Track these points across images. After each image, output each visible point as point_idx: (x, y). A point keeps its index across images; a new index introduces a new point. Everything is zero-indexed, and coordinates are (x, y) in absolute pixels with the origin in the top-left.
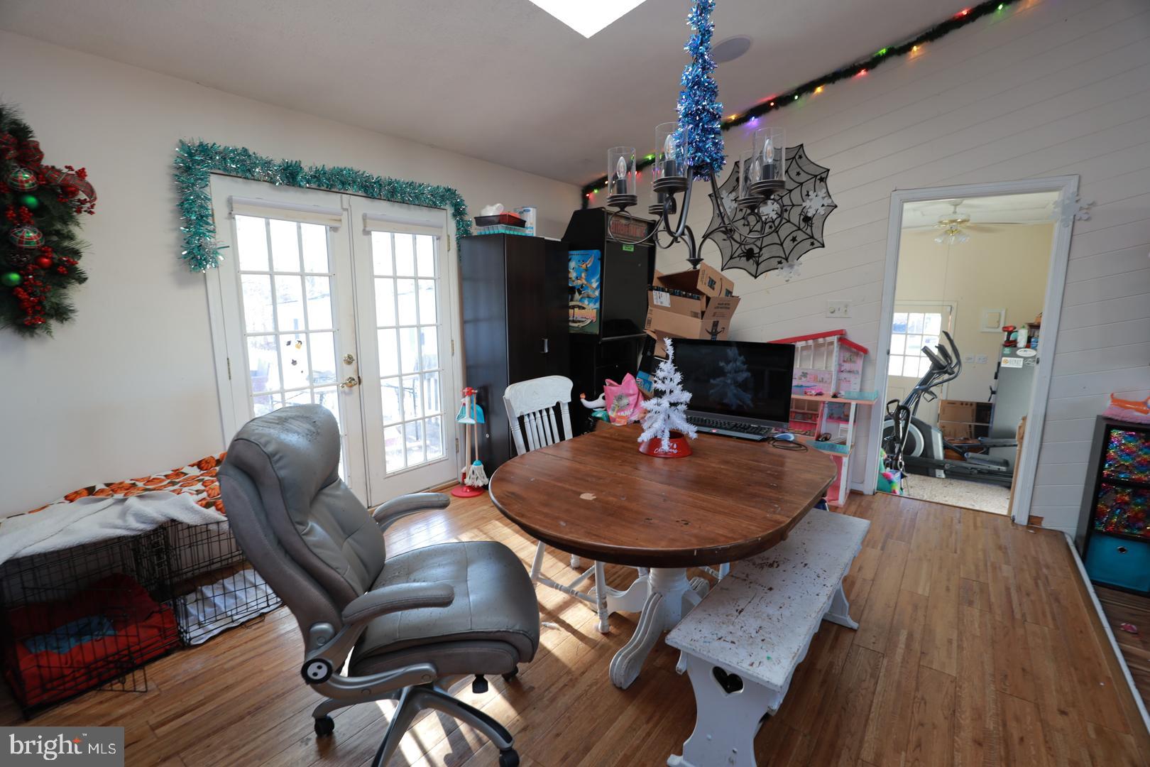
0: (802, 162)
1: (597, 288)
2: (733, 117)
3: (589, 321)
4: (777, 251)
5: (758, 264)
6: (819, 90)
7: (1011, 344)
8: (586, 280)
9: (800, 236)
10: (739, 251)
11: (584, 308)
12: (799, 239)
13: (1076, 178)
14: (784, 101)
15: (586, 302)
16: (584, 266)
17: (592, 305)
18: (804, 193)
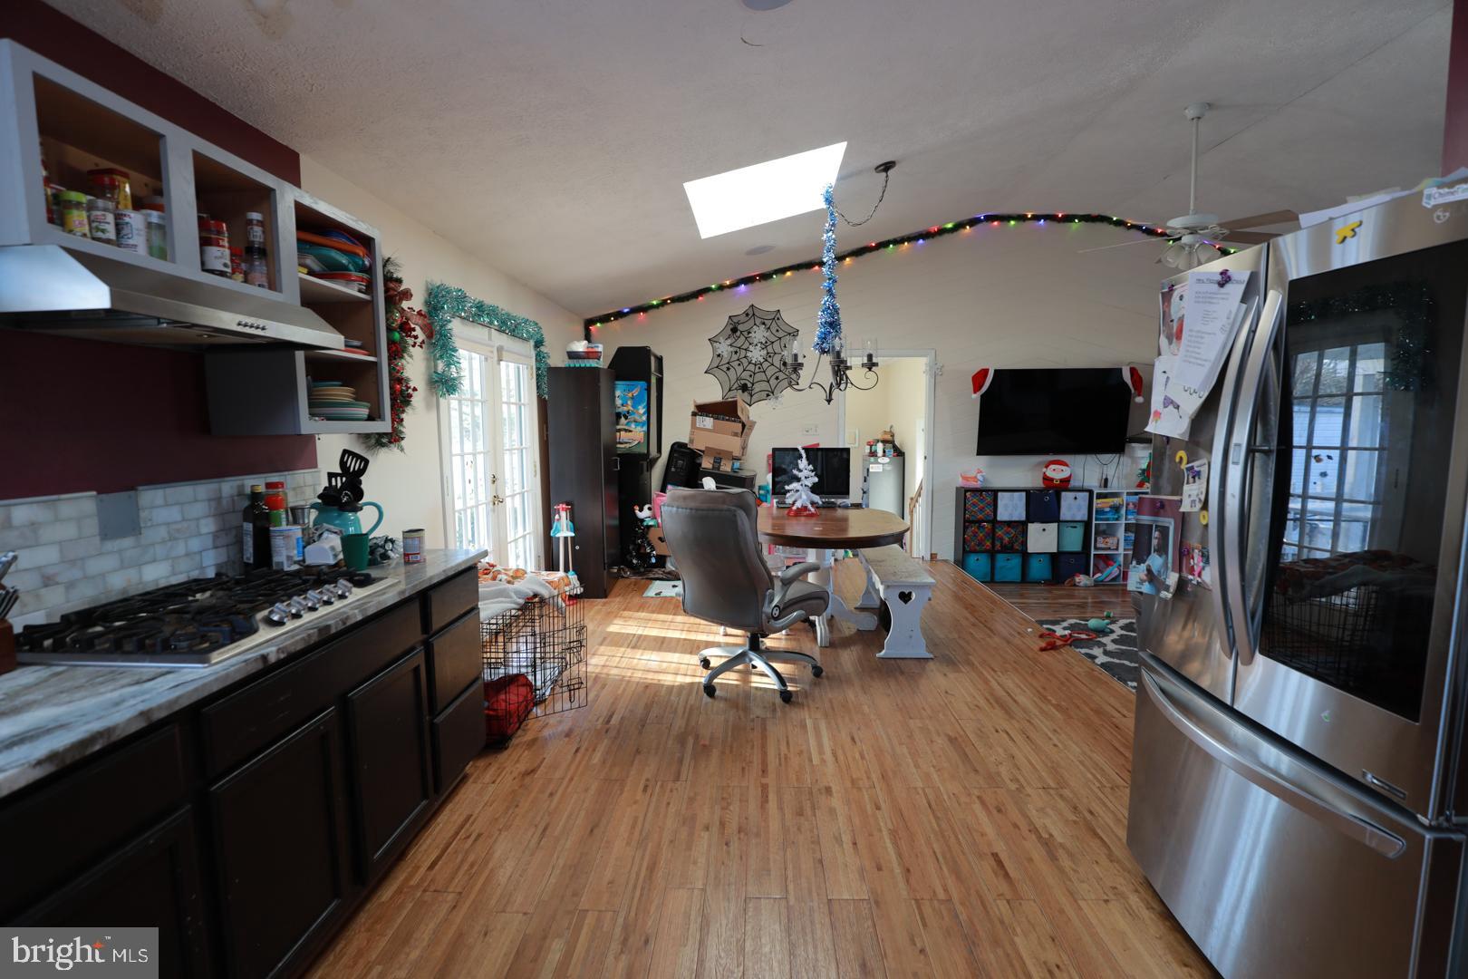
0: (779, 322)
1: (644, 413)
2: (728, 283)
3: (636, 442)
4: (764, 386)
5: (752, 396)
6: (789, 274)
7: (873, 454)
8: (632, 406)
9: (781, 376)
10: (736, 385)
11: (630, 431)
12: (780, 378)
13: (933, 351)
14: (766, 276)
15: (633, 426)
16: (630, 395)
17: (639, 428)
18: (783, 345)
